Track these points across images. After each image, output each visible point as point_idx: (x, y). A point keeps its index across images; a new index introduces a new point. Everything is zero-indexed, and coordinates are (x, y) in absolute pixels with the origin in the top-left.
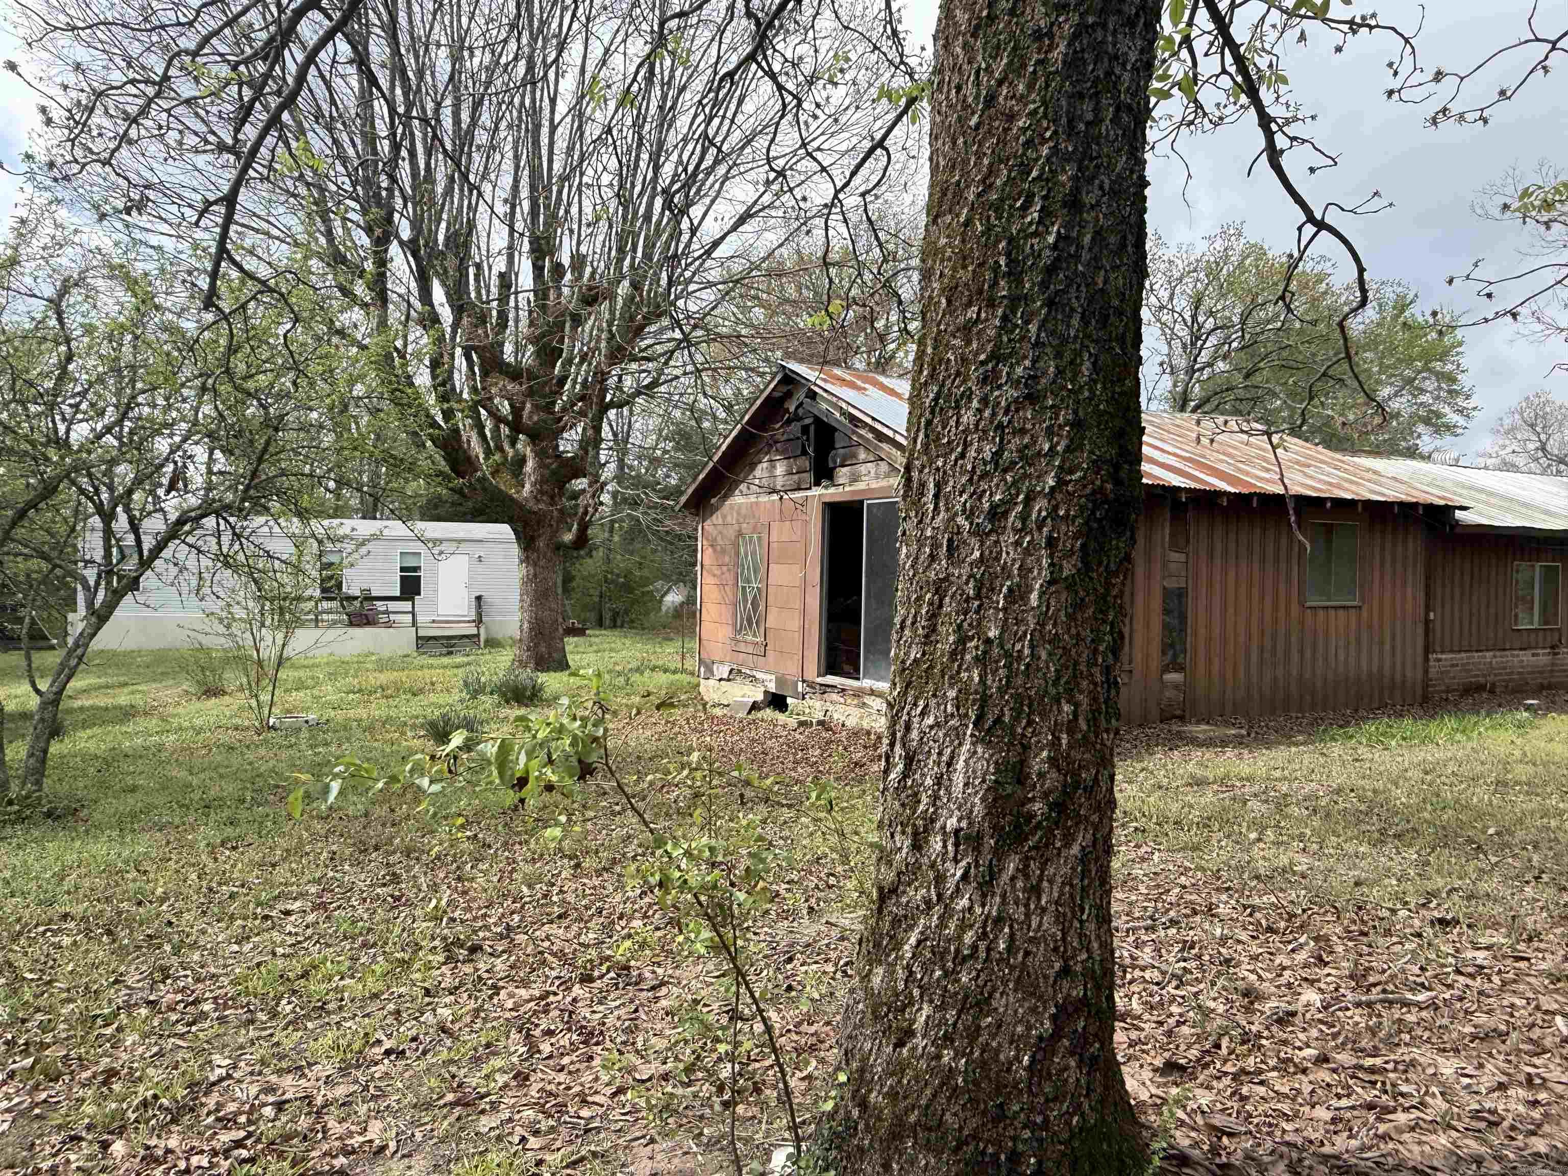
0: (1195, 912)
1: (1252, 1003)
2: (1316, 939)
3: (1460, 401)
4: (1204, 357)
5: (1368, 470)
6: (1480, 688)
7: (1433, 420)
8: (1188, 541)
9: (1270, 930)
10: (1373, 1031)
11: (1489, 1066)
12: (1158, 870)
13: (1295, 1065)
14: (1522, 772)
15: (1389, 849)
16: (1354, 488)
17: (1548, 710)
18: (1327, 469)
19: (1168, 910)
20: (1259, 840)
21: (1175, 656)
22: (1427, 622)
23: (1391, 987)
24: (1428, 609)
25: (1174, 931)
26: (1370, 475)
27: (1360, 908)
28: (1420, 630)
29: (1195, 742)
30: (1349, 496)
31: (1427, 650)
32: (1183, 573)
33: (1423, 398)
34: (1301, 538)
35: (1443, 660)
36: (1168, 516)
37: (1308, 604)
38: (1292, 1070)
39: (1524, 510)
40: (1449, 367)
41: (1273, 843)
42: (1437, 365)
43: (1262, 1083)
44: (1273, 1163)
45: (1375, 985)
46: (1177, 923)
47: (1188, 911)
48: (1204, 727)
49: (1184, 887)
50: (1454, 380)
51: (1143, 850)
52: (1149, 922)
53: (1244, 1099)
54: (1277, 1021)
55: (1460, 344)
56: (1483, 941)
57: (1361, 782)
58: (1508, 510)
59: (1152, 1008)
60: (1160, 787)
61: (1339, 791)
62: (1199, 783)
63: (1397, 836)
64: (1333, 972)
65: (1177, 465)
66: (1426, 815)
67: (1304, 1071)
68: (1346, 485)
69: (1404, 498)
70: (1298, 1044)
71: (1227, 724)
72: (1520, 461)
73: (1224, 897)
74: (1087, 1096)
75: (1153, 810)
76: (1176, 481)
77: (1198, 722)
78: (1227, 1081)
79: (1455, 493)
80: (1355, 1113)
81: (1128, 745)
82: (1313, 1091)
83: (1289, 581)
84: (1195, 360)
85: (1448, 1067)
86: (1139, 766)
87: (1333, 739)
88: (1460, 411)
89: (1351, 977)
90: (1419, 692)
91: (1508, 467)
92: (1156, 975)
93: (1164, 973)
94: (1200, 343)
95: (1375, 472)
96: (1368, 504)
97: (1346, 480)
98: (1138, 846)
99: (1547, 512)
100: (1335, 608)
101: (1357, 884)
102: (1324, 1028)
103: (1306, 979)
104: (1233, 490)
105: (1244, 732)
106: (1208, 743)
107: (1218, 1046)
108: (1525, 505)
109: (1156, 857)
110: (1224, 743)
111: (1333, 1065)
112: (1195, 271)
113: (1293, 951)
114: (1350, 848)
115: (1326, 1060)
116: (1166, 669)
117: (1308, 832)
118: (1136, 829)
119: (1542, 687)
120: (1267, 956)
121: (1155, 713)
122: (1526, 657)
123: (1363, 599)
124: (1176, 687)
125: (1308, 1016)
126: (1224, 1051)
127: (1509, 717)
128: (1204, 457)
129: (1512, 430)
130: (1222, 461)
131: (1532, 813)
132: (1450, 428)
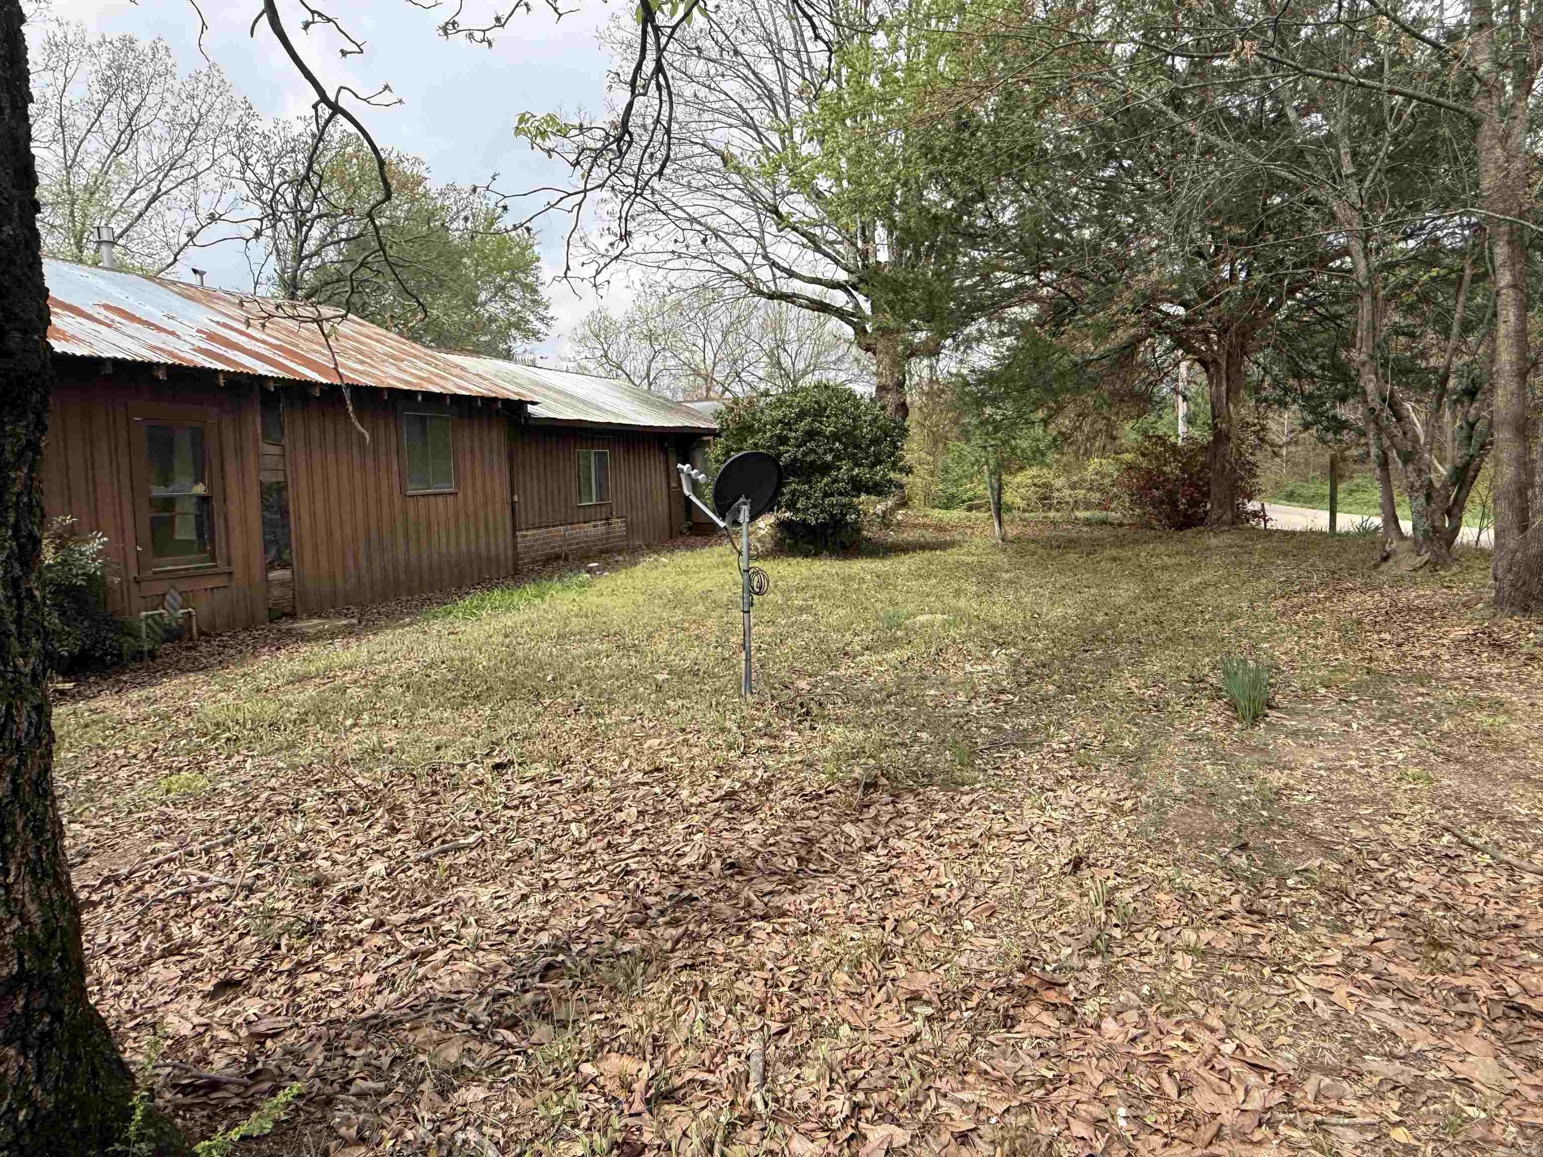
0: (279, 813)
1: (320, 891)
2: (390, 811)
3: (541, 310)
4: (311, 246)
5: (457, 366)
6: (558, 557)
7: (520, 324)
8: (283, 433)
9: (352, 812)
10: (427, 884)
11: (518, 883)
12: (249, 778)
13: (351, 941)
14: (575, 624)
15: (469, 710)
16: (443, 383)
17: (604, 570)
18: (420, 364)
19: (252, 818)
20: (355, 725)
21: (279, 553)
22: (513, 503)
23: (449, 837)
24: (512, 493)
25: (255, 838)
26: (457, 371)
27: (435, 770)
28: (508, 512)
29: (304, 638)
30: (437, 390)
31: (514, 529)
32: (281, 467)
33: (513, 305)
34: (359, 427)
35: (529, 536)
36: (258, 407)
37: (410, 493)
38: (348, 946)
39: (581, 406)
40: (530, 279)
41: (369, 725)
42: (521, 276)
43: (317, 969)
44: (310, 1049)
45: (435, 839)
46: (259, 829)
47: (272, 814)
48: (316, 621)
49: (273, 789)
50: (535, 291)
51: (234, 760)
52: (229, 836)
53: (297, 992)
54: (341, 902)
55: (538, 260)
56: (529, 774)
57: (453, 653)
58: (568, 405)
59: (214, 928)
60: (258, 691)
61: (431, 666)
62: (302, 679)
63: (477, 697)
64: (403, 837)
65: (267, 353)
66: (501, 674)
67: (360, 943)
68: (435, 379)
69: (486, 393)
70: (359, 917)
71: (339, 615)
72: (591, 365)
73: (311, 791)
74: (39, 1080)
75: (248, 715)
76: (263, 369)
77: (310, 616)
78: (282, 979)
79: (530, 390)
80: (400, 966)
81: (232, 652)
82: (365, 959)
83: (389, 470)
84: (302, 246)
85: (485, 895)
86: (241, 671)
87: (436, 617)
88: (542, 319)
89: (418, 837)
90: (510, 565)
91: (582, 371)
92: (224, 892)
93: (232, 887)
94: (305, 229)
95: (463, 369)
96: (455, 398)
97: (437, 375)
98: (229, 757)
99: (599, 408)
100: (435, 495)
101: (438, 748)
102: (385, 894)
103: (377, 852)
104: (325, 381)
105: (355, 621)
106: (318, 637)
107: (277, 947)
108: (584, 402)
109: (248, 765)
110: (333, 635)
111: (387, 928)
112: (293, 151)
113: (370, 827)
114: (436, 716)
115: (382, 924)
116: (271, 566)
117: (400, 708)
118: (228, 739)
119: (602, 552)
120: (343, 839)
121: (263, 614)
122: (588, 528)
123: (458, 486)
124: (282, 583)
125: (373, 887)
126: (284, 949)
127: (574, 580)
128: (297, 346)
129: (584, 338)
130: (316, 351)
131: (580, 657)
132: (535, 333)
